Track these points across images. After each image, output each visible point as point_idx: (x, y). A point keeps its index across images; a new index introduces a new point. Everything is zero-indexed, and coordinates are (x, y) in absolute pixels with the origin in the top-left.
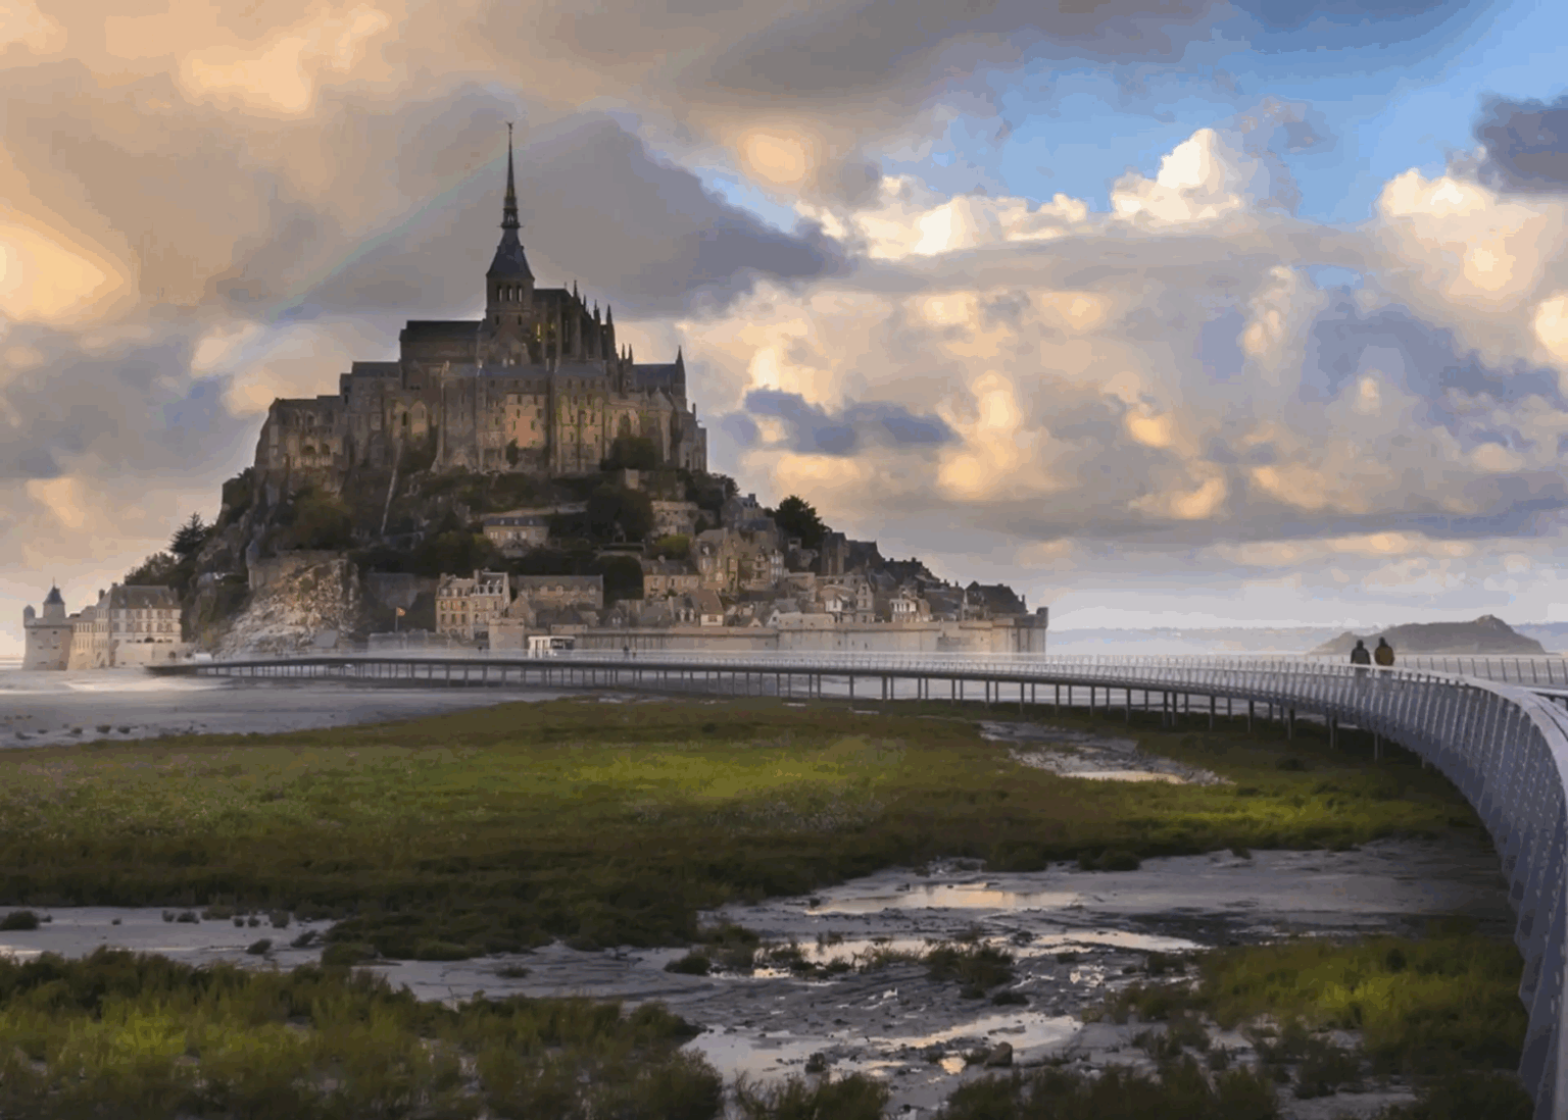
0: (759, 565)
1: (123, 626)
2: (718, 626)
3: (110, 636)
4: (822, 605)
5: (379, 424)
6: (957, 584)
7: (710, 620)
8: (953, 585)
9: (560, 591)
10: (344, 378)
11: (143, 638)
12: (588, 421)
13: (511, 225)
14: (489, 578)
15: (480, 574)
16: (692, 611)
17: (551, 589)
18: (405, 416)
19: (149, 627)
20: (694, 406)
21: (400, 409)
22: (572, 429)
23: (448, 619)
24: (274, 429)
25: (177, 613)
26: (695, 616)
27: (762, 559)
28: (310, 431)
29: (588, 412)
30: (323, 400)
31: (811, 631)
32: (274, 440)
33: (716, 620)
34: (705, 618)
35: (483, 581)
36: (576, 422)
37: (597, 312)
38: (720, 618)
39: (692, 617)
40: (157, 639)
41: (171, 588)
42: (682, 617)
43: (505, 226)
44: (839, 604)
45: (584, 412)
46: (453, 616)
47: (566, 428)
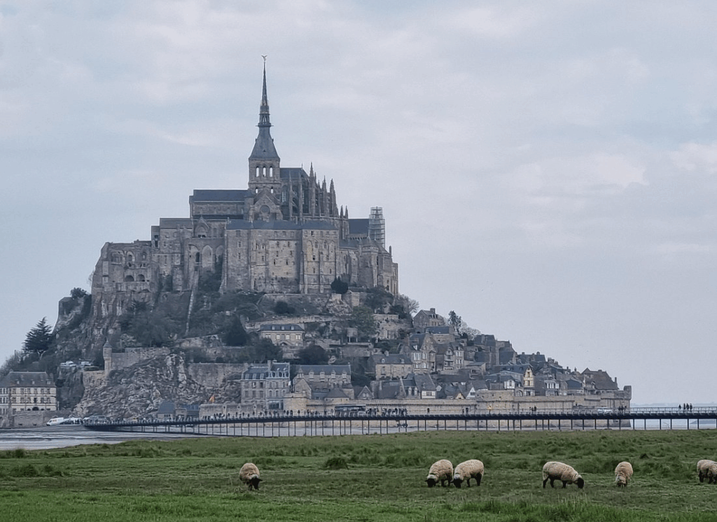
0: (449, 357)
1: (18, 400)
2: (433, 399)
3: (10, 406)
4: (502, 384)
5: (179, 261)
6: (575, 370)
7: (428, 395)
8: (572, 370)
9: (322, 376)
10: (155, 229)
11: (31, 408)
12: (325, 259)
13: (265, 125)
14: (279, 366)
15: (271, 363)
16: (416, 389)
17: (317, 373)
18: (198, 255)
19: (35, 400)
20: (390, 248)
21: (194, 251)
22: (314, 264)
23: (250, 394)
24: (106, 264)
25: (53, 391)
26: (418, 392)
27: (451, 353)
28: (130, 265)
29: (325, 253)
30: (139, 244)
31: (499, 401)
32: (106, 271)
33: (431, 395)
34: (424, 393)
35: (273, 368)
36: (317, 260)
37: (324, 184)
38: (434, 393)
39: (416, 392)
40: (40, 408)
41: (48, 373)
42: (410, 392)
43: (260, 126)
44: (513, 383)
45: (322, 253)
46: (254, 392)
47: (310, 264)
